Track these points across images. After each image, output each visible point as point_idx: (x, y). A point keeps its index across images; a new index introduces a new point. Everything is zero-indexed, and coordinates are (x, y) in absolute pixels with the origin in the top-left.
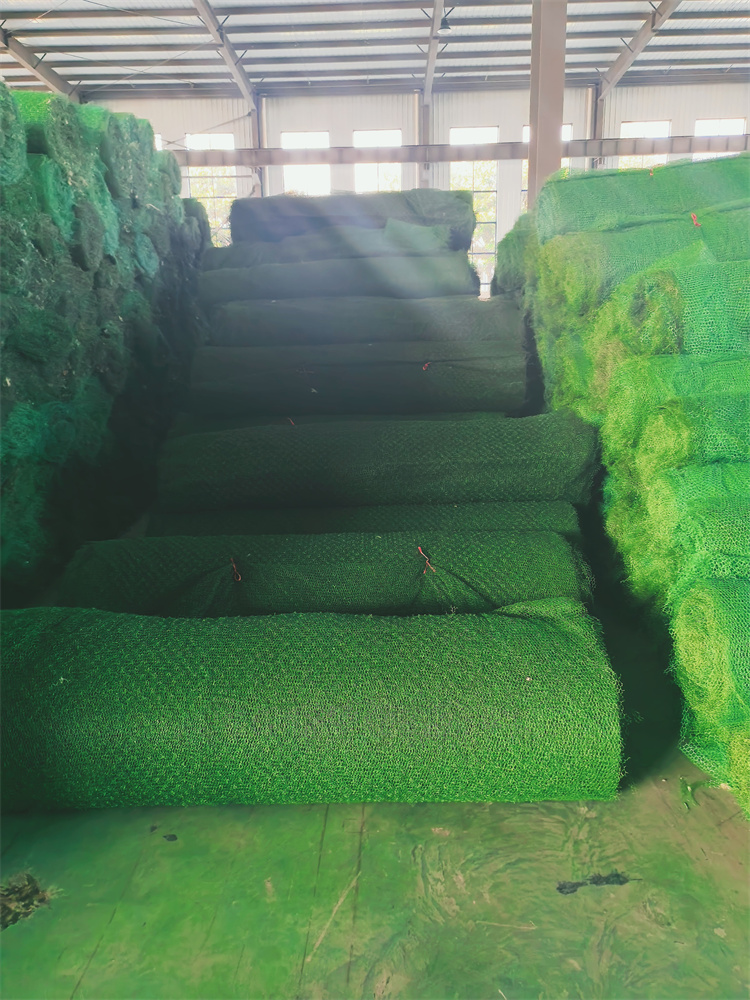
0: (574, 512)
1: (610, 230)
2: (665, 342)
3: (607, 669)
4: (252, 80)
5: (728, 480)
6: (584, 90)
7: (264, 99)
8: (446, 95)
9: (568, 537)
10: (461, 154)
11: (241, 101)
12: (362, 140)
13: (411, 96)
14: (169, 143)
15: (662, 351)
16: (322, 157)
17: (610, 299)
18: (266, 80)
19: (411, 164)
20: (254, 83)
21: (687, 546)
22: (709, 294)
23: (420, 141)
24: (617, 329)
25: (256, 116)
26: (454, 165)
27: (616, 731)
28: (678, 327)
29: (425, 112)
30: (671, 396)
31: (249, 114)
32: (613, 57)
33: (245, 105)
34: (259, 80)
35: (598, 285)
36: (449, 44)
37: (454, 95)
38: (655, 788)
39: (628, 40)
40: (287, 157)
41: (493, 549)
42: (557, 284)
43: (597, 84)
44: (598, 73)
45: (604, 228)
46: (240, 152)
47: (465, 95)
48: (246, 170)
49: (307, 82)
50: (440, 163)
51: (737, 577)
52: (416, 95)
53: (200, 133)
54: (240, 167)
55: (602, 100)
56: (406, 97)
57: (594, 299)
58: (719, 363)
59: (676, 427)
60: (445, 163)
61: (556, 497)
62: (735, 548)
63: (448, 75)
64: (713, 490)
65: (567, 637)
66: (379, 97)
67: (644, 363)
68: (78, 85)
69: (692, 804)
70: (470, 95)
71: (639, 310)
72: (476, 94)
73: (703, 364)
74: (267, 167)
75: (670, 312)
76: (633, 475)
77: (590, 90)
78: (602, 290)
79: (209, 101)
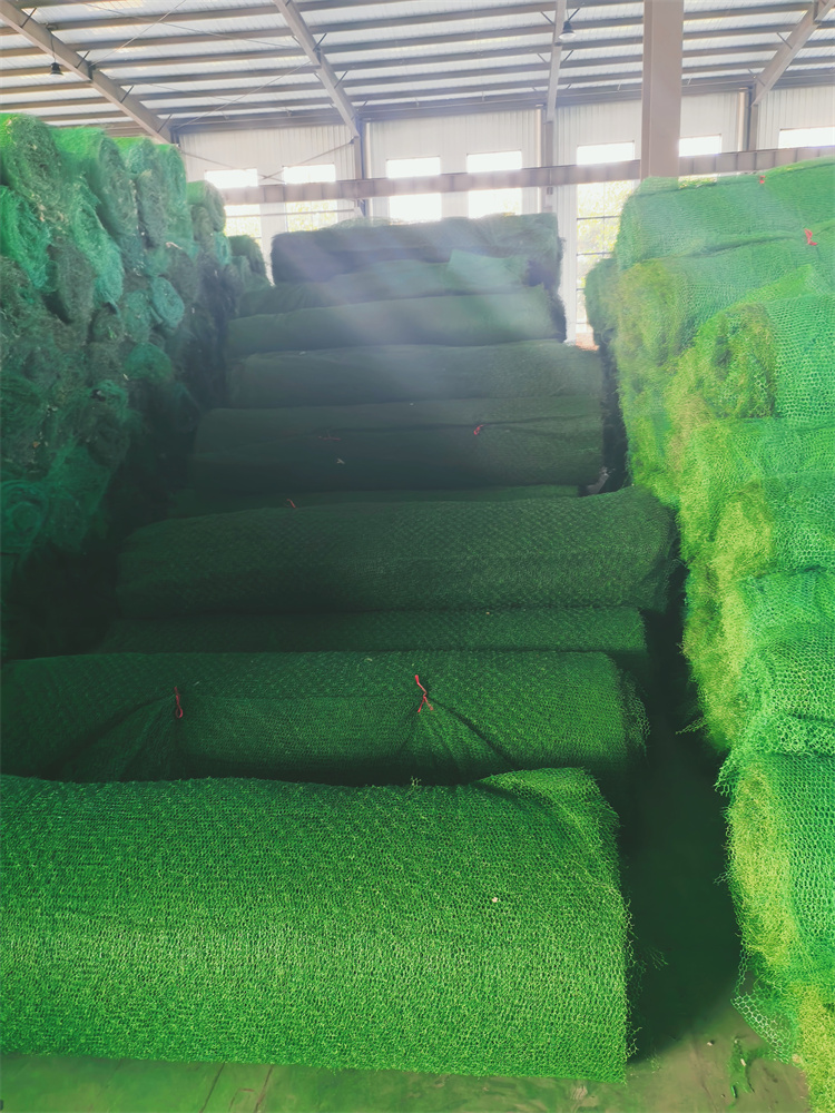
0: (641, 623)
1: (695, 255)
2: (752, 402)
3: (611, 889)
4: (355, 104)
5: (824, 597)
6: (735, 96)
7: (368, 124)
8: (572, 109)
9: (622, 660)
10: (589, 175)
11: (343, 127)
12: (476, 164)
13: (533, 112)
14: (265, 177)
15: (749, 414)
16: (431, 185)
17: (693, 344)
18: (370, 103)
19: (532, 189)
20: (356, 107)
21: (751, 698)
22: (812, 335)
23: (542, 162)
24: (700, 383)
25: (359, 143)
26: (582, 188)
27: (619, 986)
28: (769, 382)
29: (548, 129)
30: (756, 475)
31: (352, 142)
32: (769, 55)
33: (346, 132)
34: (362, 103)
35: (677, 325)
36: (575, 51)
37: (582, 108)
38: (693, 1055)
39: (786, 35)
40: (392, 188)
41: (513, 679)
42: (634, 325)
43: (750, 88)
44: (751, 75)
45: (688, 252)
46: (341, 184)
47: (594, 107)
48: (349, 204)
49: (415, 103)
50: (566, 187)
51: (816, 752)
52: (539, 111)
54: (341, 201)
55: (757, 106)
56: (526, 113)
57: (671, 345)
58: (824, 430)
59: (755, 521)
60: (572, 186)
61: (619, 602)
62: (817, 707)
63: (575, 86)
64: (801, 612)
65: (563, 831)
66: (496, 116)
67: (723, 430)
68: (167, 120)
69: (744, 1089)
70: (601, 107)
71: (724, 359)
72: (607, 106)
73: (802, 431)
74: (371, 200)
75: (758, 361)
76: (710, 577)
77: (742, 94)
78: (682, 332)
79: (308, 130)
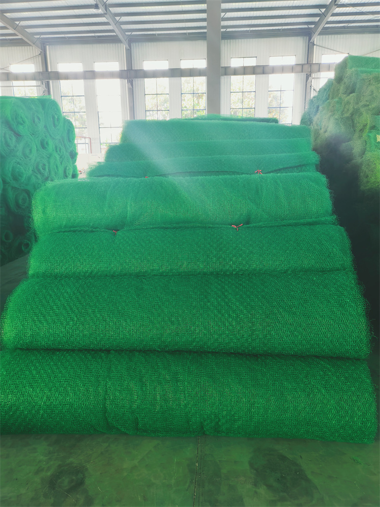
53: (17, 63)
